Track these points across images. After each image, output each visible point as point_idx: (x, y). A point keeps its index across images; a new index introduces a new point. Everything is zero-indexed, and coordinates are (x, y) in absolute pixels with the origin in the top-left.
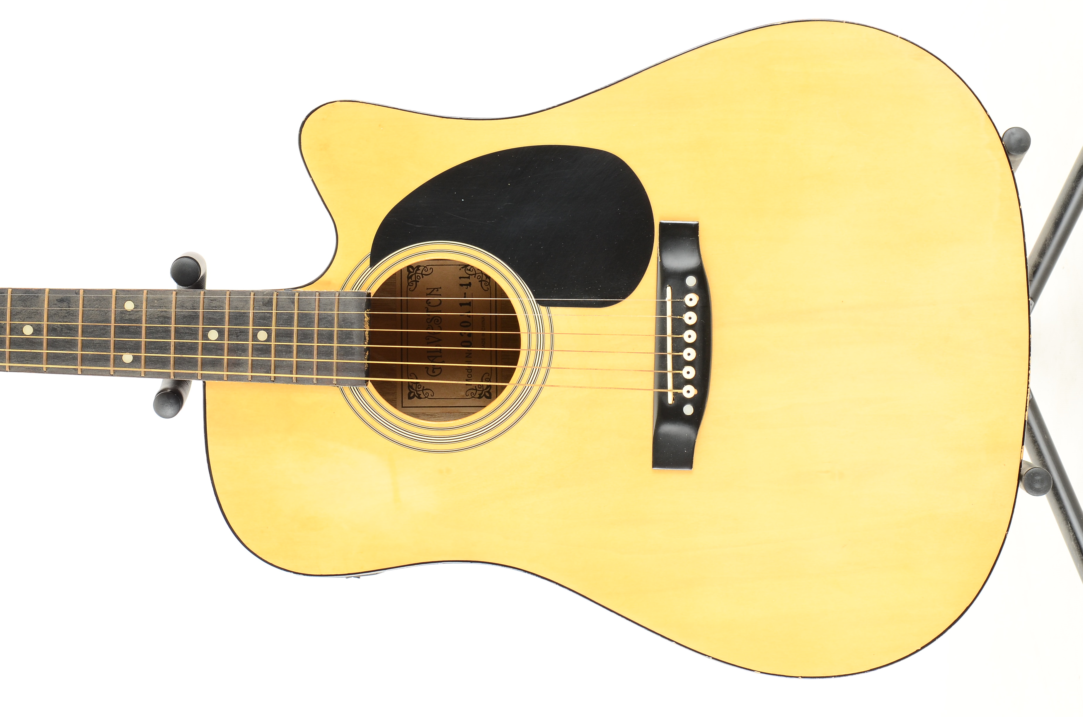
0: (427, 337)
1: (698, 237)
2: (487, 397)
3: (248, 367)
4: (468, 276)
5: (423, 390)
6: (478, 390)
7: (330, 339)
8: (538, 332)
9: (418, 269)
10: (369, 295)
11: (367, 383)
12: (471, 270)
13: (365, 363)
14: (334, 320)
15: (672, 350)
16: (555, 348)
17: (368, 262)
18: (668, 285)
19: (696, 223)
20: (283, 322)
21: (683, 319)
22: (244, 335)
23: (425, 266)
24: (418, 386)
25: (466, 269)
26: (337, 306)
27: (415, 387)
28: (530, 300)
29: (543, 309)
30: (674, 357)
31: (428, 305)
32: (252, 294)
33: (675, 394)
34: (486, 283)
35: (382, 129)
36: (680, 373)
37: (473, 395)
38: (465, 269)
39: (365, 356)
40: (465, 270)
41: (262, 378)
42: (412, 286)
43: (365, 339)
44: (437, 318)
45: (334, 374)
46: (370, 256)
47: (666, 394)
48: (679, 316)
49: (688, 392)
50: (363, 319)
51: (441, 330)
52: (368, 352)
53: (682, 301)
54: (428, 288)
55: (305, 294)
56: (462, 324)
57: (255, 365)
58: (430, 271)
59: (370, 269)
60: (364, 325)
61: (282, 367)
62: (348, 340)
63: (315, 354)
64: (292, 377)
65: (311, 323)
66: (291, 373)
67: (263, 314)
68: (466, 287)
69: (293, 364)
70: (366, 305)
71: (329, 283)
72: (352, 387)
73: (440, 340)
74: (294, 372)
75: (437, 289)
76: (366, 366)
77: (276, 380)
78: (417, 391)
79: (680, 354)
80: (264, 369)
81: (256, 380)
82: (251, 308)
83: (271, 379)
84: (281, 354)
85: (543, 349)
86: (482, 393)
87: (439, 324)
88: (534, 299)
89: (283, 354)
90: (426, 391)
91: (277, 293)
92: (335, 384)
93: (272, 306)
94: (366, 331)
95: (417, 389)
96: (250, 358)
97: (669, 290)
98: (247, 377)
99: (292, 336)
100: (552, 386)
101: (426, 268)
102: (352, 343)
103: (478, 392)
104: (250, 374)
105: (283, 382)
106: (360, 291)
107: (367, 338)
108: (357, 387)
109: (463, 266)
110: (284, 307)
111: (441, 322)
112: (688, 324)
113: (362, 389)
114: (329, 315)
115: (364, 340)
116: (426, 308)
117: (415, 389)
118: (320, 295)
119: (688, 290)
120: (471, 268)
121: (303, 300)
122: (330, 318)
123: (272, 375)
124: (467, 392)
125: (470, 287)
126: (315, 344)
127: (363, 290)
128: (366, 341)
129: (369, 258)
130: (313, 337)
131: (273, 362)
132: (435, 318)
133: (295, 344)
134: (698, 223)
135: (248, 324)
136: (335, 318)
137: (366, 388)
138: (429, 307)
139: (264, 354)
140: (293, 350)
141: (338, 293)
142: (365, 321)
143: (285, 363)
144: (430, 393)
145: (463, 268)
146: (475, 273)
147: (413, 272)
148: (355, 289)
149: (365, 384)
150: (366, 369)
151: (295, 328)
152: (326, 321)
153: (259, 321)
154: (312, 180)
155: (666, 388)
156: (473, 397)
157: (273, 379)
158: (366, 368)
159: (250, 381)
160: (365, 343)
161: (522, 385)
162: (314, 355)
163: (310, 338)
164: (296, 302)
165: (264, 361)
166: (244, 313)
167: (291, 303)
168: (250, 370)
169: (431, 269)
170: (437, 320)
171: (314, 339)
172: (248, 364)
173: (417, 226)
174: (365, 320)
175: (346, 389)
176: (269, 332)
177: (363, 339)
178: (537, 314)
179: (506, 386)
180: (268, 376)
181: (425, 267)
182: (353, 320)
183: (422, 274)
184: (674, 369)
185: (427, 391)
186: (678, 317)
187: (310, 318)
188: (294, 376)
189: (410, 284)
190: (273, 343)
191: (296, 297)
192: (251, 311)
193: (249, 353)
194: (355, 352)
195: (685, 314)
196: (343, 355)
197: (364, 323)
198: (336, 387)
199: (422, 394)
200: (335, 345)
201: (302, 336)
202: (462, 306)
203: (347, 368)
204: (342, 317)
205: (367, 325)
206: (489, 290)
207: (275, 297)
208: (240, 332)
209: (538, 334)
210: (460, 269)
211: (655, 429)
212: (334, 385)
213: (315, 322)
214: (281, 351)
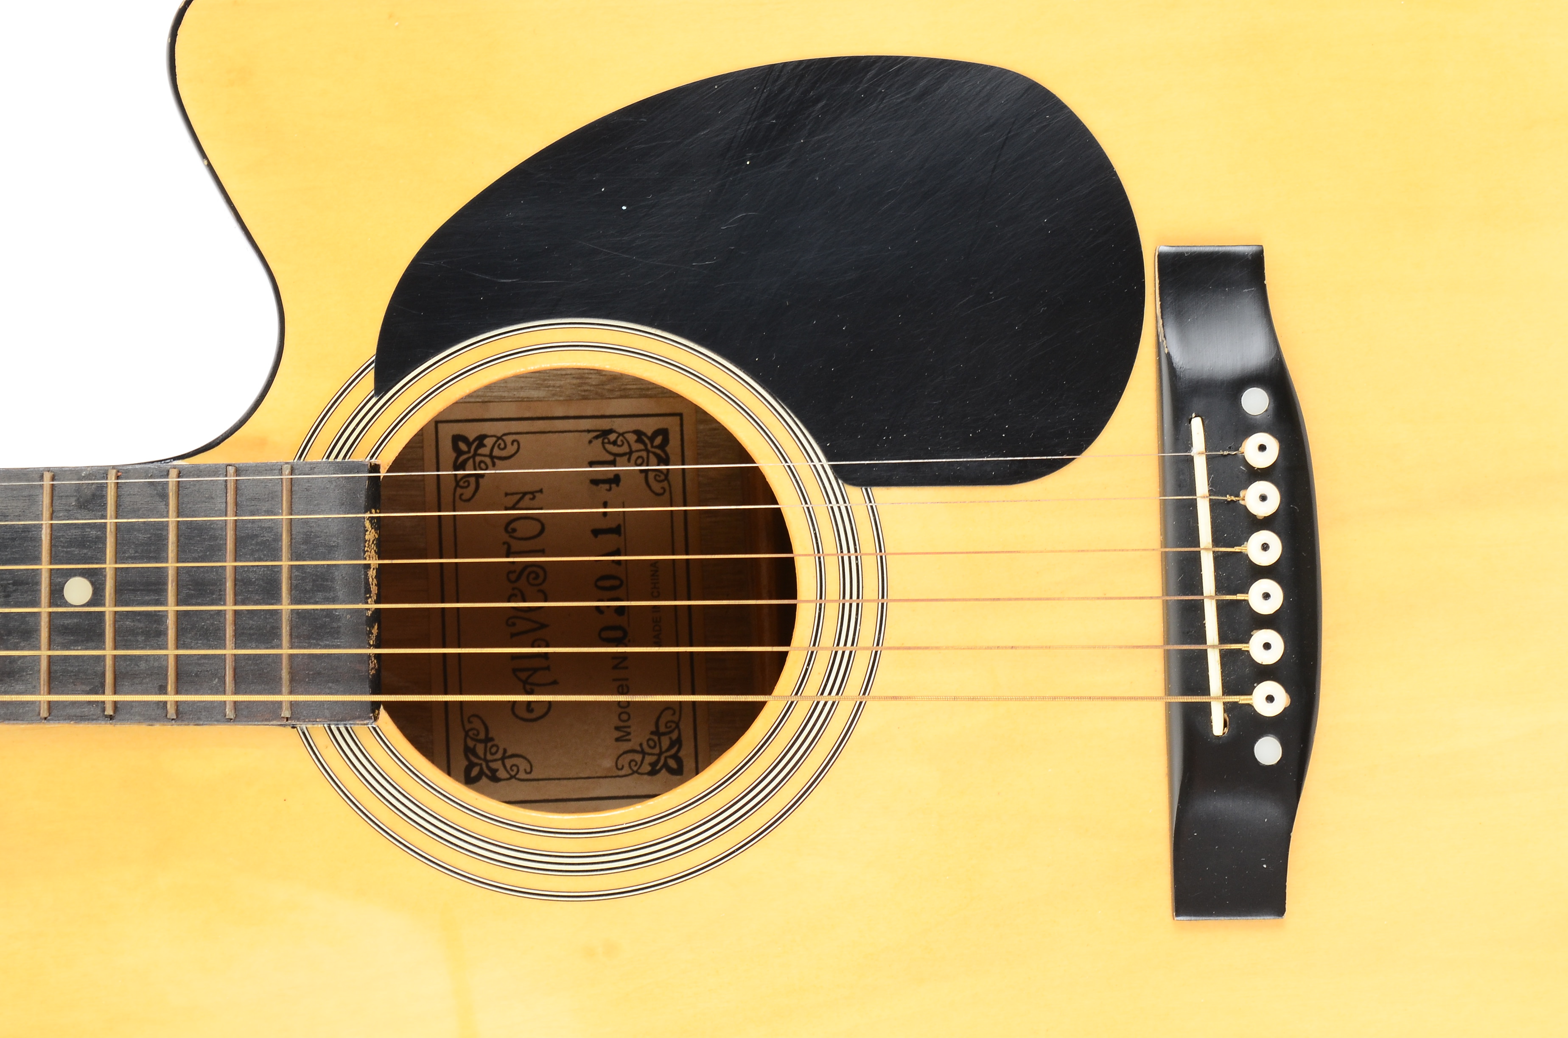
0: (509, 618)
1: (1265, 285)
2: (672, 771)
3: (40, 679)
4: (611, 458)
5: (503, 759)
6: (649, 754)
7: (271, 592)
8: (842, 552)
9: (481, 445)
10: (375, 468)
11: (377, 711)
12: (619, 443)
13: (369, 656)
14: (281, 540)
15: (1216, 588)
16: (892, 593)
17: (368, 382)
18: (1194, 415)
19: (1254, 249)
20: (136, 552)
21: (1242, 502)
22: (26, 592)
23: (499, 435)
24: (490, 749)
25: (606, 441)
26: (287, 502)
27: (483, 751)
28: (814, 466)
29: (855, 494)
30: (1222, 607)
31: (511, 536)
32: (47, 476)
33: (1229, 708)
34: (659, 476)
35: (397, 24)
36: (1240, 649)
37: (636, 765)
38: (603, 440)
39: (369, 637)
40: (603, 443)
41: (78, 711)
42: (466, 487)
43: (368, 590)
44: (535, 569)
45: (285, 689)
46: (373, 365)
47: (1205, 709)
48: (1230, 495)
49: (1270, 699)
50: (362, 535)
51: (546, 601)
52: (376, 627)
53: (1236, 454)
54: (509, 492)
55: (198, 471)
56: (600, 583)
57: (59, 674)
58: (511, 449)
59: (374, 400)
60: (365, 552)
61: (134, 676)
62: (320, 595)
63: (228, 636)
64: (165, 703)
65: (215, 551)
66: (163, 690)
67: (77, 532)
68: (607, 486)
69: (167, 667)
70: (368, 497)
71: (262, 443)
72: (333, 727)
73: (543, 626)
74: (171, 687)
75: (532, 493)
76: (371, 666)
77: (119, 713)
78: (487, 762)
79: (1240, 597)
80: (83, 684)
81: (61, 716)
82: (46, 513)
83: (104, 710)
84: (132, 638)
85: (858, 597)
86: (658, 761)
87: (541, 584)
88: (826, 465)
89: (137, 641)
90: (513, 759)
91: (118, 472)
92: (287, 719)
93: (105, 509)
94: (368, 566)
95: (489, 757)
96: (44, 653)
97: (1197, 425)
98: (37, 709)
99: (161, 589)
100: (895, 698)
101: (500, 441)
102: (334, 601)
103: (649, 759)
104: (44, 698)
105: (137, 717)
106: (349, 460)
107: (374, 589)
108: (348, 726)
109: (598, 433)
110: (139, 510)
111: (544, 580)
112: (1255, 516)
113: (362, 731)
114: (266, 528)
115: (366, 594)
116: (504, 543)
117: (482, 756)
118: (238, 471)
119: (1249, 427)
120: (618, 437)
121: (189, 490)
122: (268, 536)
123: (108, 698)
124: (618, 759)
125: (618, 485)
126: (229, 607)
127: (360, 455)
128: (370, 597)
129: (373, 371)
130: (220, 590)
131: (109, 663)
132: (529, 570)
133: (171, 608)
134: (1261, 248)
135: (37, 559)
136: (281, 535)
137: (374, 729)
138: (513, 542)
139: (82, 641)
140: (167, 628)
141: (289, 466)
142: (366, 541)
143: (143, 665)
144: (523, 765)
145: (596, 437)
146: (628, 450)
147: (469, 452)
148: (337, 457)
149: (371, 715)
150: (373, 674)
151: (171, 565)
152: (257, 544)
153: (67, 552)
154: (210, 167)
155: (1206, 691)
156: (634, 772)
157: (109, 711)
158: (373, 672)
159: (45, 718)
160: (369, 600)
161: (808, 698)
162: (225, 640)
163: (213, 594)
164: (171, 494)
165: (83, 661)
166: (26, 529)
167: (158, 499)
168: (44, 686)
169: (515, 444)
170: (533, 576)
171: (225, 595)
172: (39, 671)
173: (502, 281)
174: (367, 537)
175: (318, 732)
176: (96, 578)
177: (363, 590)
178: (838, 502)
179: (763, 704)
180: (97, 702)
181: (499, 438)
182: (334, 539)
183: (491, 456)
184: (1223, 638)
185: (515, 761)
186: (1229, 498)
187: (214, 538)
188: (171, 698)
189: (461, 483)
190: (109, 609)
191: (172, 479)
192: (46, 522)
193: (40, 642)
194: (339, 627)
195: (1246, 488)
196: (309, 637)
197: (365, 546)
198: (289, 728)
199: (502, 769)
200: (285, 607)
201: (189, 589)
202: (600, 536)
203: (319, 673)
204: (301, 530)
205: (372, 550)
206: (667, 493)
207: (111, 481)
208: (14, 584)
209: (842, 558)
210: (590, 442)
211: (1178, 807)
212: (284, 722)
213: (226, 549)
214: (133, 632)
